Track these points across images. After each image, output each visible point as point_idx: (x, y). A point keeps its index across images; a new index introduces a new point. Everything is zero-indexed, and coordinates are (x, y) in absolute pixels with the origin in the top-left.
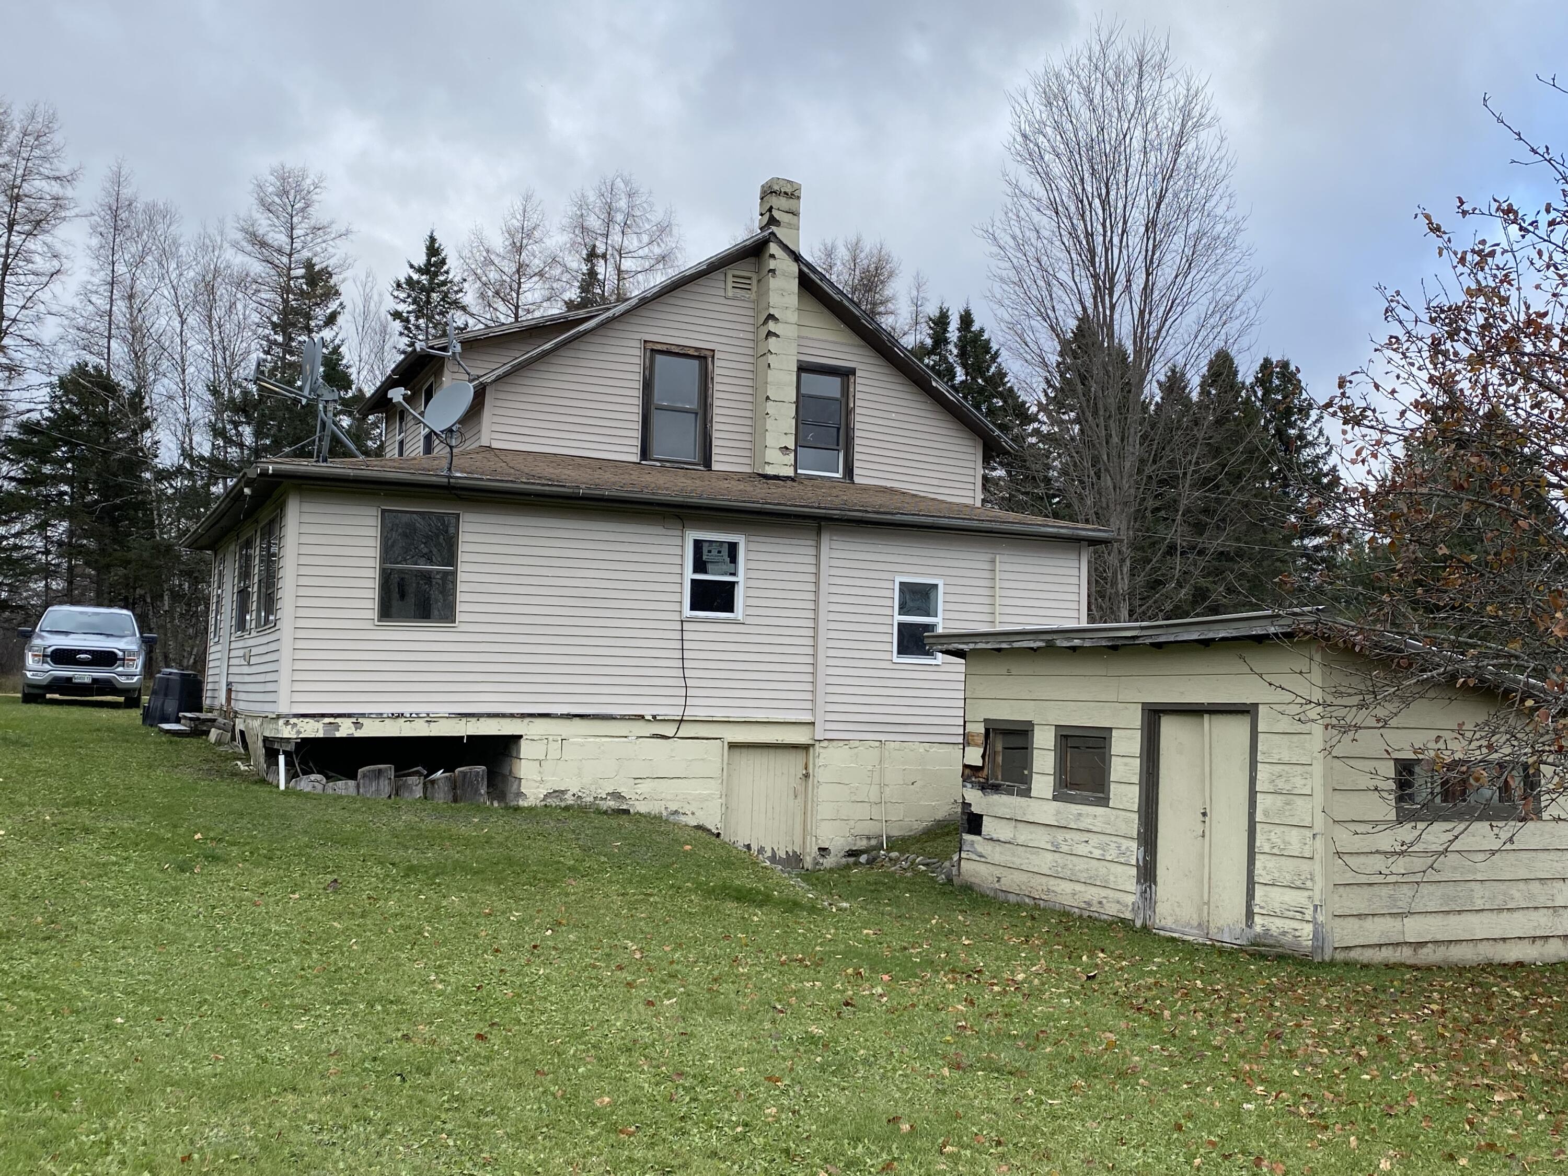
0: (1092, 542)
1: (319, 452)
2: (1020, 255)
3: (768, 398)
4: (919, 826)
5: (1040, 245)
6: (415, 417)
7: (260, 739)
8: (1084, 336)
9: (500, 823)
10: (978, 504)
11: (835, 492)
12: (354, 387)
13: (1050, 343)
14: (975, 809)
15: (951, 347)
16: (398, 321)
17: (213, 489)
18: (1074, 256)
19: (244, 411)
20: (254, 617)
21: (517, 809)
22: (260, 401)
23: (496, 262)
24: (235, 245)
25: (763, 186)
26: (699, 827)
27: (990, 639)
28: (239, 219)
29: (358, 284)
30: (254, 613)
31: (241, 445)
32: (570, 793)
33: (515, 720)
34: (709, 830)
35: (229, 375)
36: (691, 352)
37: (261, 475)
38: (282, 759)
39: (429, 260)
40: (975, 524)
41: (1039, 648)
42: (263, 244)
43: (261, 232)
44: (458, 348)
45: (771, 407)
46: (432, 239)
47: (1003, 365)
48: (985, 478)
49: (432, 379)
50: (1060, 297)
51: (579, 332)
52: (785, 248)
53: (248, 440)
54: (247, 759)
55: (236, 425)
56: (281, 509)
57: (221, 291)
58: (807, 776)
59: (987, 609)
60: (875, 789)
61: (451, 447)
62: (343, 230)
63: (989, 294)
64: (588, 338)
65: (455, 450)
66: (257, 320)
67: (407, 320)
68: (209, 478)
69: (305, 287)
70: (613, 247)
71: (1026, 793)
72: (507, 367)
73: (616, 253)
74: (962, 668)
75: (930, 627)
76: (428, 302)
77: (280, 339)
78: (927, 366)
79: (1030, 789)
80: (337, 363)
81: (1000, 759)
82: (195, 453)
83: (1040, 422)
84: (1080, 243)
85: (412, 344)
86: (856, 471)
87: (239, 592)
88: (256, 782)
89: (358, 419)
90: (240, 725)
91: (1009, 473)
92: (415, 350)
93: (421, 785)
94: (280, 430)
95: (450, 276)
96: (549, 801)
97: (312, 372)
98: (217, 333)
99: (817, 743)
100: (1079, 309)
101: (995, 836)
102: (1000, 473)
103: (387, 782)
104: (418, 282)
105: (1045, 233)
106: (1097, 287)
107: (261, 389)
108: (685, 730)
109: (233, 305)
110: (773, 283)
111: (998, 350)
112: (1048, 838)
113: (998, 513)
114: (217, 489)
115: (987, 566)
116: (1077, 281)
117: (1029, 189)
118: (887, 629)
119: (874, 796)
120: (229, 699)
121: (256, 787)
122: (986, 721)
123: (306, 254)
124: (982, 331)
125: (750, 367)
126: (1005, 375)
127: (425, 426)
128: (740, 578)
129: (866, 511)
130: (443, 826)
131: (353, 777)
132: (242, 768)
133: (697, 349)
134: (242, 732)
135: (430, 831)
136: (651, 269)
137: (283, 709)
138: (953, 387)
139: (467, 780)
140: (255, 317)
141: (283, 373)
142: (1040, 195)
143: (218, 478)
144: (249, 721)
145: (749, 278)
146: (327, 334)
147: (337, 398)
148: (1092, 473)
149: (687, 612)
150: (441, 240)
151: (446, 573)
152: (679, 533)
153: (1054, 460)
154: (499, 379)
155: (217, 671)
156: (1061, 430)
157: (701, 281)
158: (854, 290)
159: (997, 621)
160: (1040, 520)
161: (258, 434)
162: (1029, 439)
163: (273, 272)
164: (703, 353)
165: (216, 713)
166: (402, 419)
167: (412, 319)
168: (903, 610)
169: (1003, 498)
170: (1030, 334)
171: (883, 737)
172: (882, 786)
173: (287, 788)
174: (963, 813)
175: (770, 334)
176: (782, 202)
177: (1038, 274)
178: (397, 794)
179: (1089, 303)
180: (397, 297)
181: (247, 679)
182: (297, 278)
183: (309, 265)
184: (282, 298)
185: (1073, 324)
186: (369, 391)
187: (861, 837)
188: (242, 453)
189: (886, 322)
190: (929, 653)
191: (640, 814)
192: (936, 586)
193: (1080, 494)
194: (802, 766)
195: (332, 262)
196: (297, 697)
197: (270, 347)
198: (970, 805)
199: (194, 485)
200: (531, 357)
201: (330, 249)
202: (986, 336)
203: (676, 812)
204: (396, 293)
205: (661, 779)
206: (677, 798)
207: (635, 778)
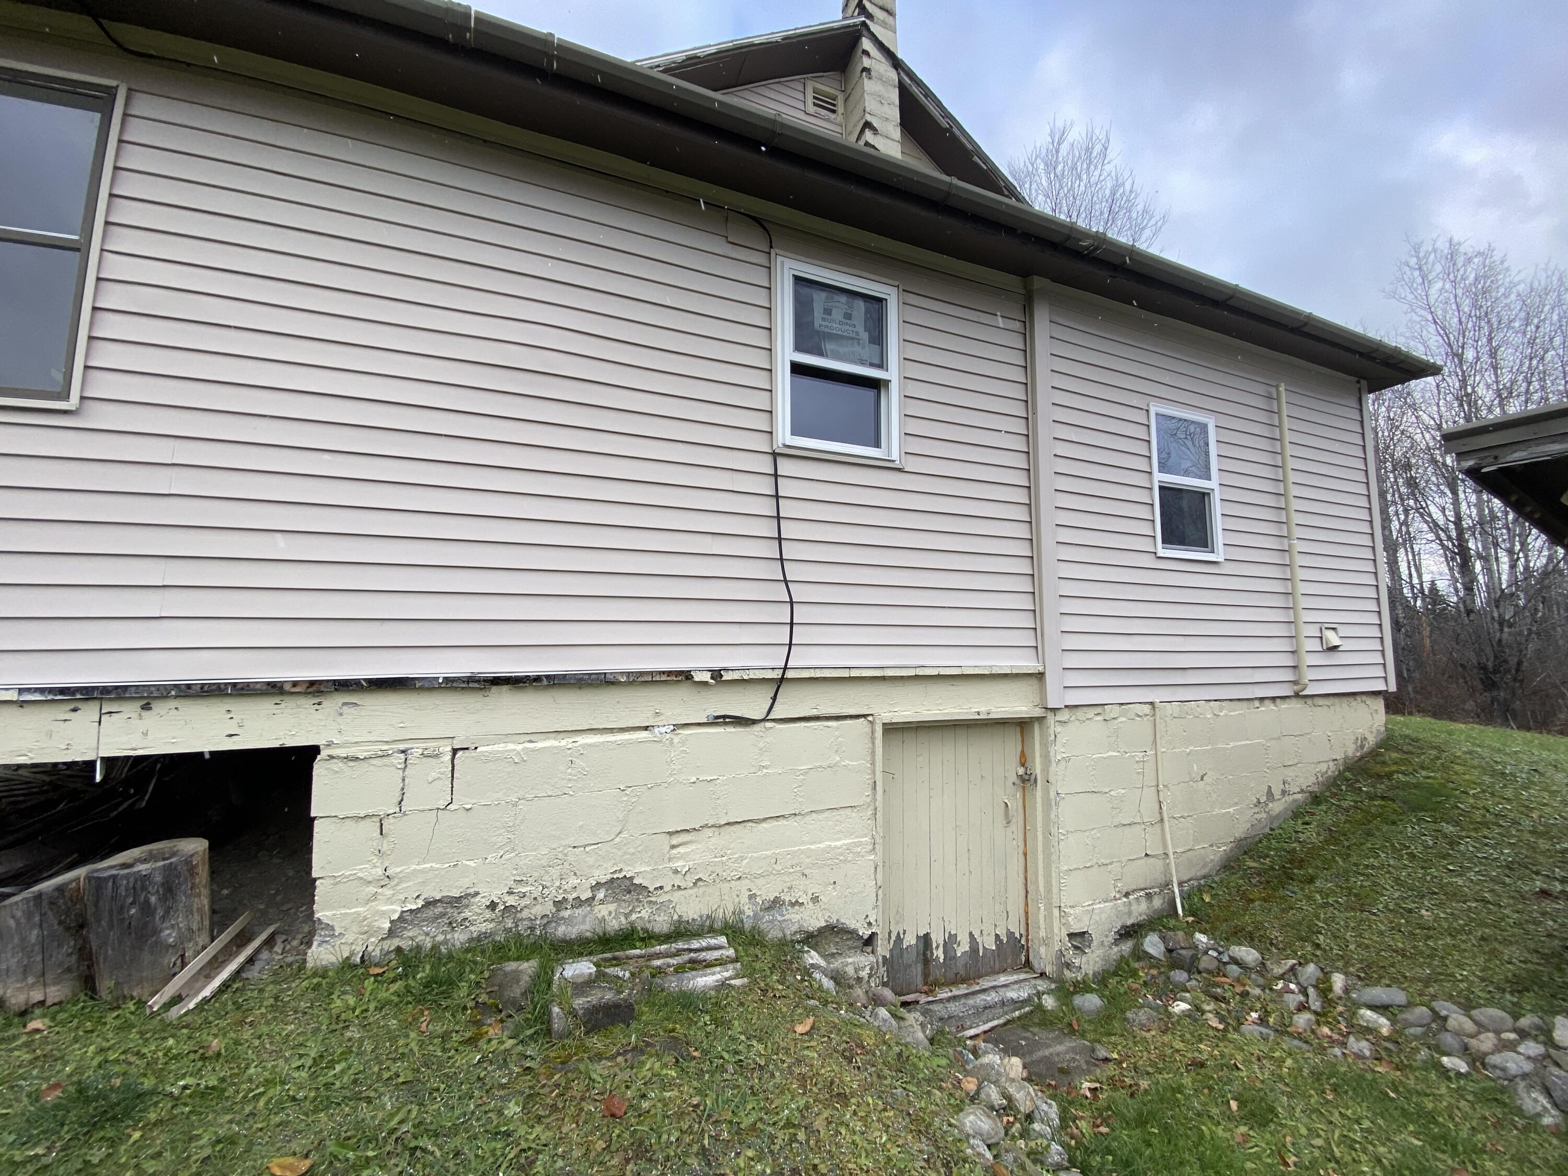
21: (305, 973)
26: (831, 930)
32: (481, 901)
34: (852, 933)
52: (881, 47)
60: (1149, 798)
96: (412, 936)
99: (1050, 716)
108: (791, 702)
110: (869, 86)
115: (1265, 404)
118: (1142, 496)
119: (1148, 810)
128: (892, 376)
145: (834, 98)
149: (784, 436)
152: (760, 258)
157: (773, 84)
168: (1166, 462)
171: (1156, 696)
172: (1160, 789)
187: (1137, 896)
192: (1204, 428)
194: (1014, 759)
203: (776, 904)
205: (737, 826)
206: (778, 867)
207: (670, 834)
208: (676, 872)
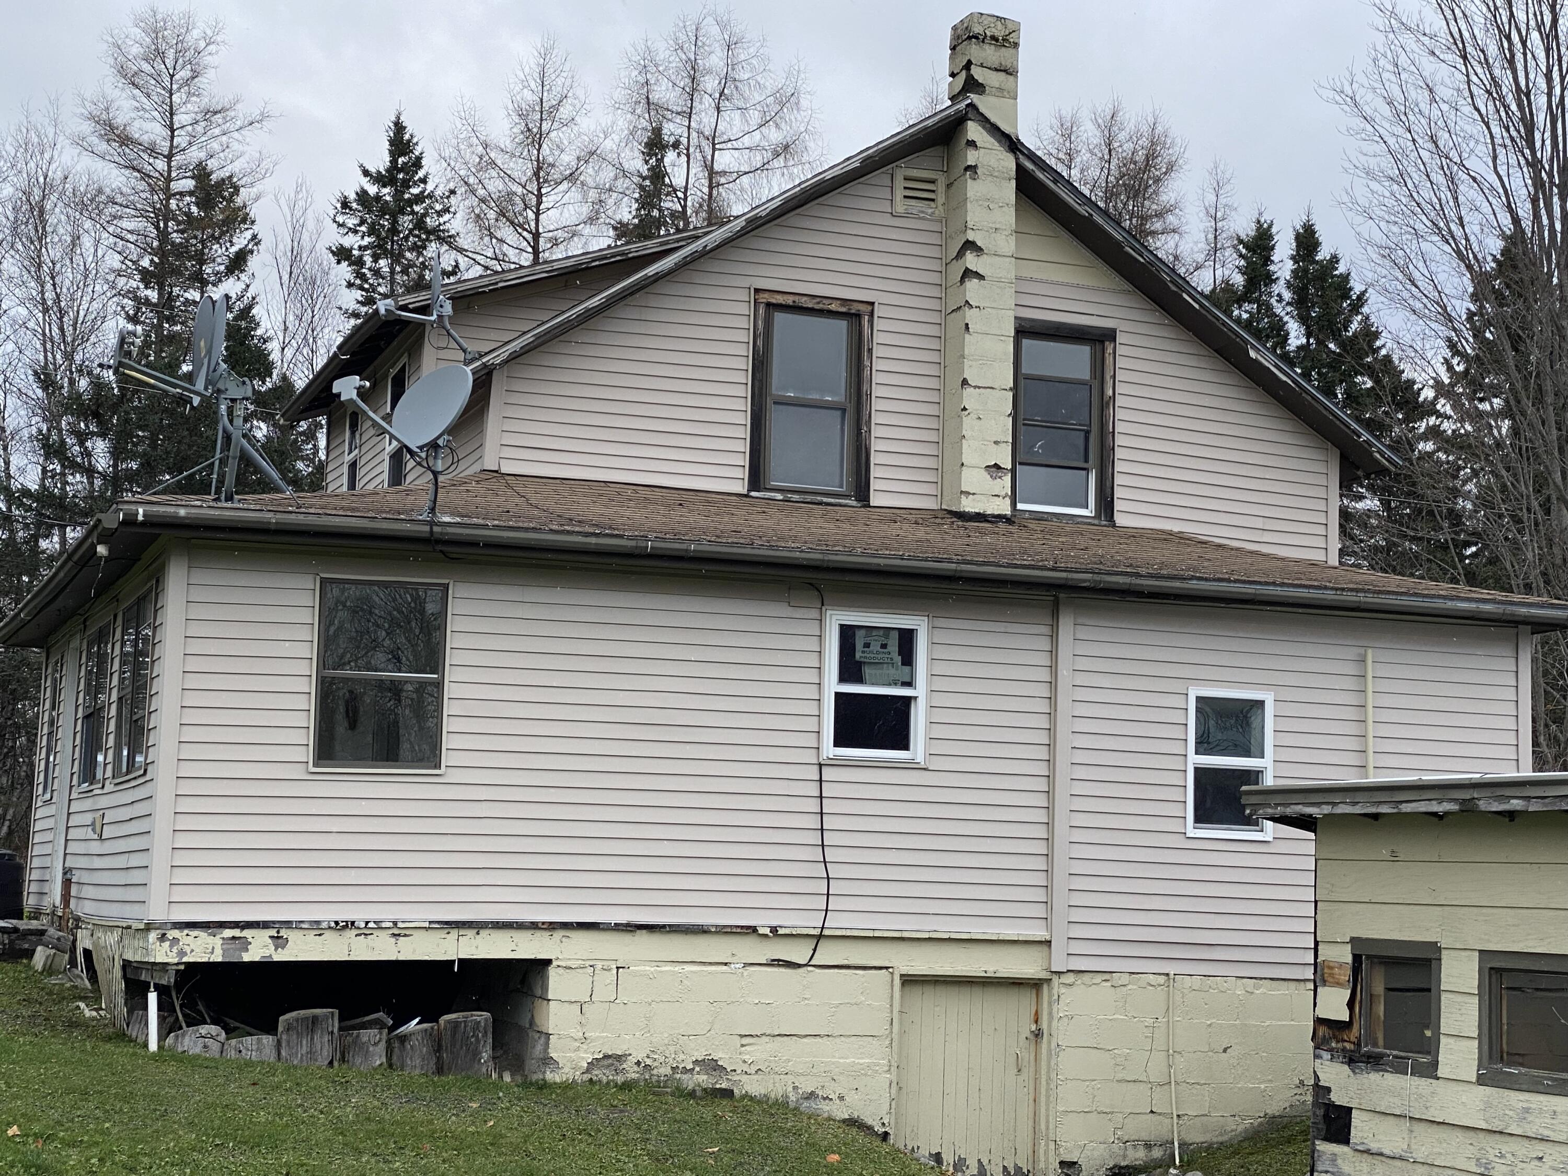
0: (1540, 626)
1: (221, 482)
2: (1400, 131)
3: (965, 382)
4: (1238, 1127)
5: (1436, 113)
6: (375, 424)
7: (118, 965)
8: (1515, 267)
9: (515, 1110)
10: (1334, 560)
11: (1081, 542)
12: (275, 373)
13: (1456, 280)
14: (1337, 1098)
15: (1280, 288)
16: (344, 264)
17: (44, 544)
18: (1496, 130)
19: (96, 415)
20: (110, 758)
21: (544, 1086)
22: (123, 395)
23: (499, 162)
24: (79, 141)
25: (955, 28)
26: (853, 1123)
27: (1359, 797)
28: (83, 100)
29: (283, 202)
30: (111, 753)
31: (90, 472)
32: (632, 1059)
33: (538, 934)
34: (870, 1128)
35: (69, 357)
36: (834, 307)
37: (124, 523)
38: (152, 998)
39: (394, 161)
40: (1329, 596)
41: (1446, 814)
42: (125, 140)
43: (120, 121)
44: (448, 308)
45: (970, 398)
46: (399, 127)
47: (1373, 319)
48: (1345, 515)
49: (404, 359)
50: (1472, 202)
51: (646, 278)
52: (994, 130)
53: (102, 462)
54: (94, 997)
55: (82, 438)
56: (157, 580)
57: (57, 216)
58: (1038, 1035)
59: (1353, 744)
60: (1159, 1059)
61: (436, 474)
62: (256, 114)
63: (1346, 199)
64: (658, 288)
65: (441, 478)
66: (117, 265)
67: (360, 262)
68: (38, 525)
69: (194, 209)
70: (700, 132)
71: (1430, 1071)
72: (528, 338)
73: (704, 143)
74: (1311, 848)
75: (1252, 776)
76: (394, 231)
77: (153, 295)
78: (1238, 321)
79: (1435, 1064)
80: (248, 333)
81: (1380, 1009)
82: (15, 485)
83: (1439, 415)
84: (1506, 107)
85: (369, 301)
86: (1118, 505)
87: (86, 717)
88: (109, 1039)
89: (281, 428)
90: (84, 941)
91: (1386, 504)
92: (376, 311)
93: (383, 1045)
94: (153, 444)
95: (430, 187)
96: (597, 1074)
97: (209, 352)
98: (49, 286)
99: (1055, 979)
100: (1506, 220)
101: (1374, 1146)
102: (1371, 503)
103: (326, 1038)
104: (378, 198)
105: (1443, 92)
106: (1538, 183)
107: (123, 379)
108: (828, 954)
109: (76, 240)
110: (974, 189)
111: (1363, 293)
112: (1470, 1151)
113: (1368, 576)
114: (50, 545)
115: (1351, 669)
116: (1503, 173)
117: (1416, 17)
118: (1176, 779)
119: (1156, 1072)
120: (66, 897)
121: (109, 1046)
122: (1353, 941)
123: (195, 155)
124: (1335, 260)
125: (935, 331)
126: (1377, 335)
127: (392, 437)
128: (920, 691)
129: (1138, 575)
130: (419, 1115)
131: (271, 1029)
132: (88, 1013)
133: (844, 301)
134: (87, 953)
135: (397, 1123)
136: (764, 167)
137: (157, 912)
138: (1285, 357)
139: (459, 1036)
140: (114, 261)
141: (158, 354)
142: (1435, 28)
143: (52, 526)
144: (99, 934)
145: (933, 182)
146: (232, 287)
147: (249, 393)
148: (1535, 504)
149: (829, 750)
150: (412, 128)
151: (423, 684)
152: (814, 614)
153: (1465, 482)
154: (514, 358)
155: (47, 849)
156: (1478, 430)
157: (850, 188)
158: (1110, 195)
159: (1371, 765)
160: (1444, 588)
161: (117, 453)
162: (1421, 446)
163: (142, 186)
164: (855, 308)
165: (45, 920)
166: (354, 427)
167: (368, 260)
168: (1204, 744)
169: (1376, 549)
170: (1421, 265)
171: (1171, 968)
172: (1170, 1054)
173: (160, 1047)
174: (1315, 1104)
175: (968, 274)
176: (989, 54)
177: (1433, 163)
178: (343, 1060)
179: (1524, 210)
180: (341, 225)
181: (98, 863)
182: (182, 194)
183: (201, 174)
184: (157, 228)
185: (1495, 245)
186: (300, 382)
187: (1135, 1145)
188: (91, 484)
189: (1163, 247)
190: (1249, 821)
191: (752, 1099)
192: (1261, 704)
193: (1515, 541)
194: (1028, 1016)
195: (236, 168)
196: (178, 894)
197: (138, 309)
198: (1329, 1090)
199: (12, 538)
200: (568, 321)
201: (235, 146)
202: (1341, 269)
203: (811, 1096)
204: (340, 219)
205: (786, 1038)
206: (814, 1070)
207: (742, 1036)
208: (745, 1062)
